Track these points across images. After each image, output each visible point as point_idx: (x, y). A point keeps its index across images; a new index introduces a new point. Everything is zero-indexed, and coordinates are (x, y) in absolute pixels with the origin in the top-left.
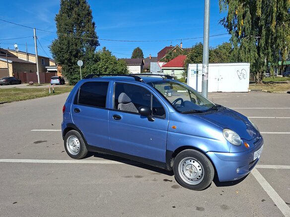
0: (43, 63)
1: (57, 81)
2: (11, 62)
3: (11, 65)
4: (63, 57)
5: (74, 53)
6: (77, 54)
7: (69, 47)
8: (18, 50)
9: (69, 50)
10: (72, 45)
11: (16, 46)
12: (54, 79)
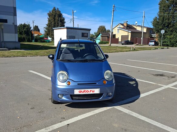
0: (151, 32)
1: (153, 43)
2: (130, 32)
3: (130, 33)
4: (159, 28)
5: (166, 25)
6: (168, 25)
7: (163, 21)
8: (137, 25)
9: (163, 23)
10: (166, 19)
11: (136, 22)
12: (151, 42)
